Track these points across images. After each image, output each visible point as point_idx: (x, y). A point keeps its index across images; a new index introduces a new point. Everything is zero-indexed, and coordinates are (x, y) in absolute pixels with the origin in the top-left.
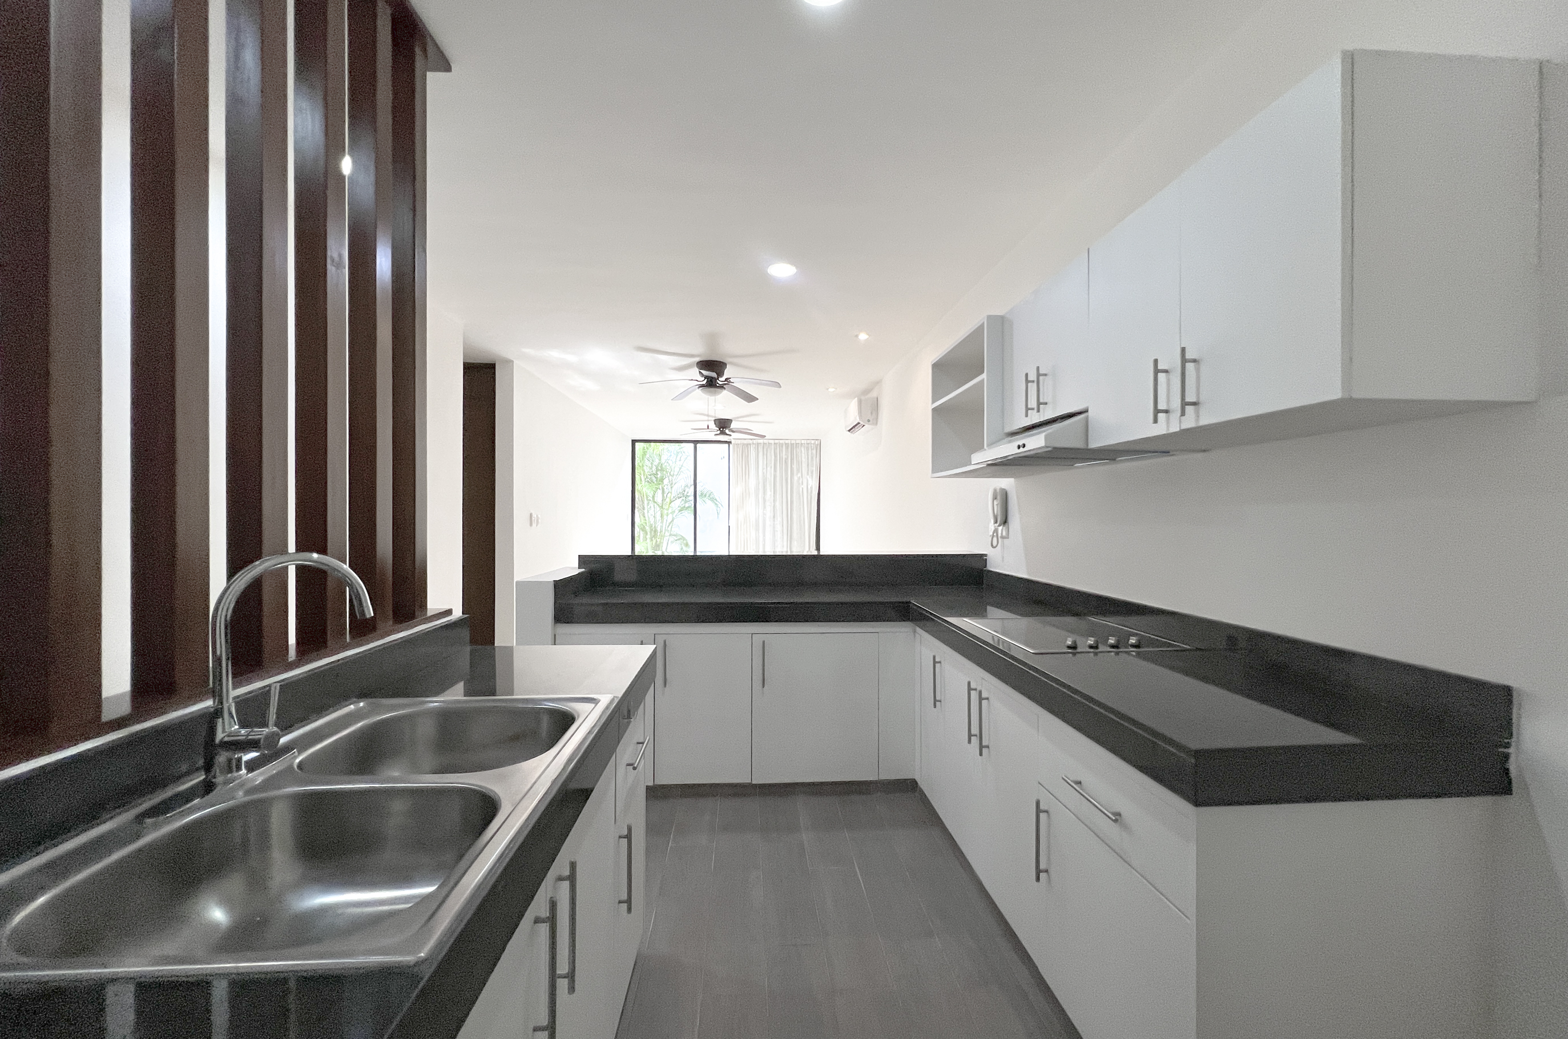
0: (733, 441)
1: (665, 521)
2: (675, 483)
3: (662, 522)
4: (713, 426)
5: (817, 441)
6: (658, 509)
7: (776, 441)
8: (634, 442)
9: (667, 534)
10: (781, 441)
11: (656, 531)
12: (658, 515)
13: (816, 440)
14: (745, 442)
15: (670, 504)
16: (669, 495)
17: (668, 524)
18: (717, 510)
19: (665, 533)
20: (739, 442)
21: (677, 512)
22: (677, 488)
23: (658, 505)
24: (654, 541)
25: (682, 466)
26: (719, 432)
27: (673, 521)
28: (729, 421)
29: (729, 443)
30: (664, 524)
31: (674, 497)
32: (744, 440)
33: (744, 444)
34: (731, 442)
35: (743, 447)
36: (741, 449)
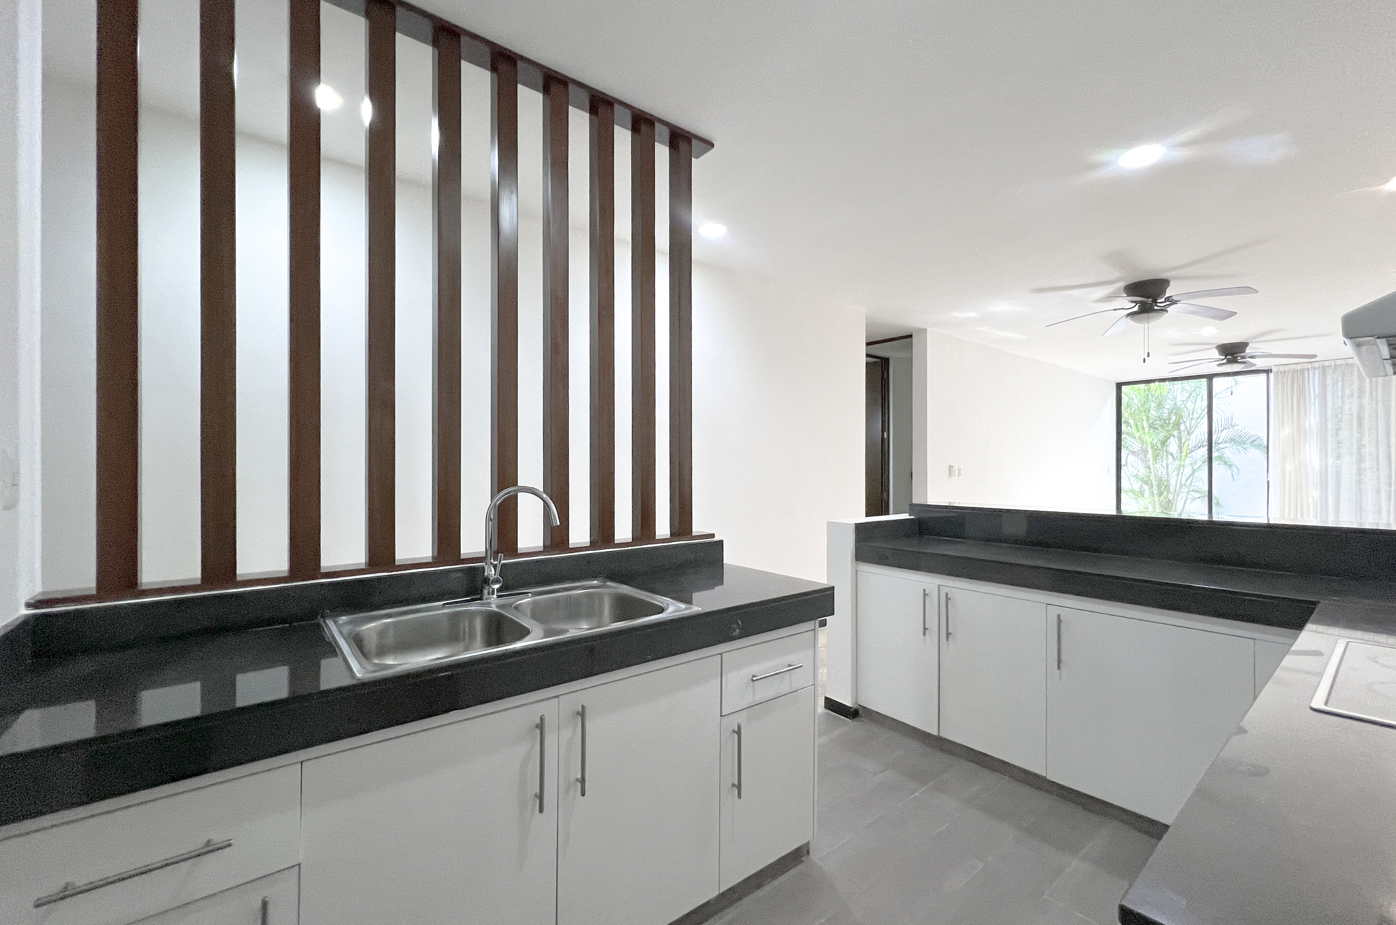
0: (1274, 369)
1: (1181, 475)
3: (1177, 476)
4: (1216, 354)
6: (1171, 459)
8: (1119, 386)
12: (1172, 466)
14: (1298, 367)
15: (1188, 453)
19: (1181, 488)
20: (1282, 369)
23: (1172, 455)
26: (1225, 361)
28: (1242, 346)
29: (1267, 372)
32: (1294, 365)
33: (1296, 371)
34: (1271, 370)
35: (1293, 375)
36: (1290, 378)
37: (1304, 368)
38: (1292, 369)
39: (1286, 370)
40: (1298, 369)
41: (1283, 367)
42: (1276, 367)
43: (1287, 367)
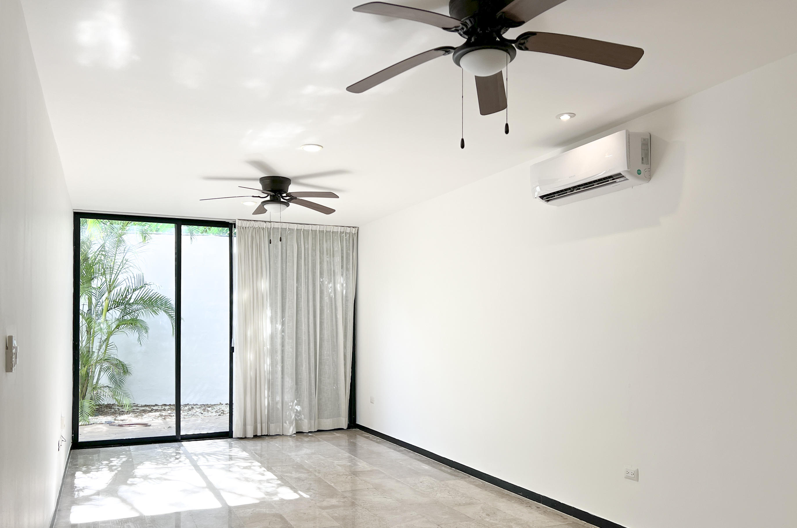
14: (256, 225)
16: (106, 302)
27: (107, 339)
29: (231, 225)
32: (254, 222)
33: (254, 228)
34: (235, 224)
35: (252, 232)
36: (250, 235)
37: (261, 227)
38: (252, 226)
39: (247, 227)
40: (256, 227)
41: (245, 223)
42: (240, 221)
43: (248, 223)
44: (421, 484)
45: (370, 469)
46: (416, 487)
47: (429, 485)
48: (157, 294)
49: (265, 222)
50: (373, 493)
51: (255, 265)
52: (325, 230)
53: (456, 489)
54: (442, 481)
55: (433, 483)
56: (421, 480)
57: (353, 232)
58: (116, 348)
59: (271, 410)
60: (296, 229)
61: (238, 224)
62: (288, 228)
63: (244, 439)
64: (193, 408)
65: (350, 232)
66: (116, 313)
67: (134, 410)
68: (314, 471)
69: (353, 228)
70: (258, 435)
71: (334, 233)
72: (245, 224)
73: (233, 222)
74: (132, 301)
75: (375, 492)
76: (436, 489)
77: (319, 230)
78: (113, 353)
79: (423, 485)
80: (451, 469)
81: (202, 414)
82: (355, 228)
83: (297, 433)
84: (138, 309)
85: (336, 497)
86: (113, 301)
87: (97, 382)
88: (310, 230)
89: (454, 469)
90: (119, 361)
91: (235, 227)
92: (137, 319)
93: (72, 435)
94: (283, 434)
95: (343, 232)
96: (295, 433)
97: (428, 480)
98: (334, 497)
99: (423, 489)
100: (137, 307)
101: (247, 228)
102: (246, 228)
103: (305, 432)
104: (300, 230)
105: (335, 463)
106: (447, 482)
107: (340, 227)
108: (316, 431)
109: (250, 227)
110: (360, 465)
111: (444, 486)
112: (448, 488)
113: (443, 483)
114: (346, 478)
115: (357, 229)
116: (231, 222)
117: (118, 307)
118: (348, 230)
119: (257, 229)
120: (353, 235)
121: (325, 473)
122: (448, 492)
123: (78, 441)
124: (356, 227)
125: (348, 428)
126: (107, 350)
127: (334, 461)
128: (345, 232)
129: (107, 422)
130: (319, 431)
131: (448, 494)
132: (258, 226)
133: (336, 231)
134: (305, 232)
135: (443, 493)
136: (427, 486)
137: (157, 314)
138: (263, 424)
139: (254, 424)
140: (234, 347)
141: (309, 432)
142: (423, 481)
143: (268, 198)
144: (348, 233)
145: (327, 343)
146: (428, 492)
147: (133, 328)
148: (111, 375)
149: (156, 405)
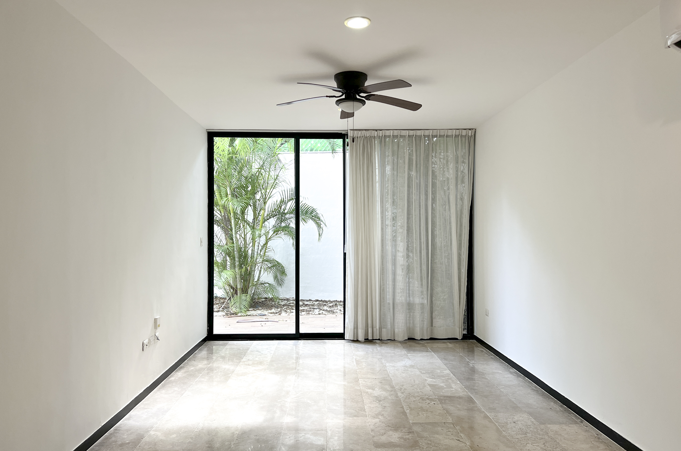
1: (256, 244)
2: (269, 198)
3: (254, 245)
5: (470, 131)
6: (248, 228)
7: (411, 133)
9: (259, 260)
10: (419, 133)
11: (246, 256)
12: (249, 236)
13: (470, 129)
15: (264, 222)
16: (262, 212)
17: (260, 248)
18: (319, 231)
19: (257, 259)
21: (271, 233)
22: (271, 204)
23: (249, 225)
24: (244, 270)
25: (277, 176)
27: (266, 243)
30: (256, 247)
31: (268, 215)
32: (365, 131)
33: (366, 137)
34: (347, 135)
35: (363, 142)
36: (361, 145)
37: (372, 136)
38: (363, 135)
39: (359, 136)
40: (367, 136)
41: (356, 132)
42: (352, 131)
43: (360, 132)
44: (513, 425)
45: (462, 395)
46: (504, 429)
47: (523, 428)
48: (305, 205)
49: (376, 130)
50: (447, 430)
51: (366, 174)
52: (438, 135)
53: (557, 440)
54: (543, 424)
55: (530, 425)
56: (516, 418)
57: (470, 135)
58: (273, 251)
59: (383, 315)
60: (407, 135)
61: (350, 134)
62: (399, 135)
63: (355, 342)
64: (336, 304)
65: (466, 134)
66: (272, 222)
67: (290, 304)
68: (398, 389)
69: (469, 130)
70: (369, 339)
71: (448, 137)
72: (356, 134)
73: (345, 133)
74: (286, 211)
75: (450, 430)
76: (529, 435)
77: (432, 135)
78: (270, 255)
79: (515, 427)
80: (561, 406)
81: (341, 312)
82: (471, 130)
83: (409, 339)
84: (290, 217)
85: (402, 430)
86: (271, 211)
87: (258, 280)
88: (423, 135)
89: (566, 407)
90: (277, 262)
91: (347, 138)
92: (289, 226)
93: (208, 328)
94: (394, 340)
95: (458, 135)
96: (406, 340)
97: (525, 420)
98: (399, 430)
99: (513, 433)
100: (289, 216)
101: (359, 138)
102: (357, 137)
103: (417, 339)
104: (412, 136)
105: (427, 382)
106: (549, 426)
107: (454, 131)
108: (428, 338)
109: (362, 136)
110: (453, 387)
111: (542, 433)
112: (546, 437)
113: (542, 426)
114: (429, 403)
115: (473, 131)
116: (343, 132)
117: (275, 217)
118: (464, 133)
119: (369, 137)
120: (470, 137)
121: (409, 394)
122: (544, 444)
123: (213, 333)
124: (473, 129)
125: (462, 339)
126: (266, 252)
127: (428, 379)
128: (460, 135)
129: (260, 314)
130: (431, 339)
131: (543, 446)
132: (369, 135)
133: (451, 134)
134: (417, 138)
135: (536, 444)
136: (520, 428)
137: (306, 222)
138: (374, 329)
139: (365, 328)
140: (346, 253)
141: (421, 339)
142: (517, 421)
143: (344, 97)
144: (463, 136)
145: (439, 251)
146: (517, 440)
147: (288, 234)
148: (274, 273)
149: (310, 300)
